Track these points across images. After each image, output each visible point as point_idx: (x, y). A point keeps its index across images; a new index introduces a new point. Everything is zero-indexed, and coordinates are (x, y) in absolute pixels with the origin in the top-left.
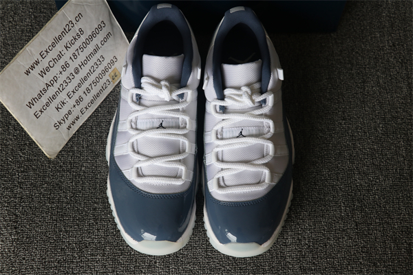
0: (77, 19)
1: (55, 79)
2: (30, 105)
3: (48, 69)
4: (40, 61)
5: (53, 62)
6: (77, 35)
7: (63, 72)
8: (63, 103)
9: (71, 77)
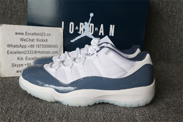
0: (48, 35)
1: (25, 47)
2: (9, 46)
3: (25, 40)
4: (24, 34)
5: (29, 40)
6: (44, 40)
7: (30, 47)
8: (22, 59)
9: (32, 52)
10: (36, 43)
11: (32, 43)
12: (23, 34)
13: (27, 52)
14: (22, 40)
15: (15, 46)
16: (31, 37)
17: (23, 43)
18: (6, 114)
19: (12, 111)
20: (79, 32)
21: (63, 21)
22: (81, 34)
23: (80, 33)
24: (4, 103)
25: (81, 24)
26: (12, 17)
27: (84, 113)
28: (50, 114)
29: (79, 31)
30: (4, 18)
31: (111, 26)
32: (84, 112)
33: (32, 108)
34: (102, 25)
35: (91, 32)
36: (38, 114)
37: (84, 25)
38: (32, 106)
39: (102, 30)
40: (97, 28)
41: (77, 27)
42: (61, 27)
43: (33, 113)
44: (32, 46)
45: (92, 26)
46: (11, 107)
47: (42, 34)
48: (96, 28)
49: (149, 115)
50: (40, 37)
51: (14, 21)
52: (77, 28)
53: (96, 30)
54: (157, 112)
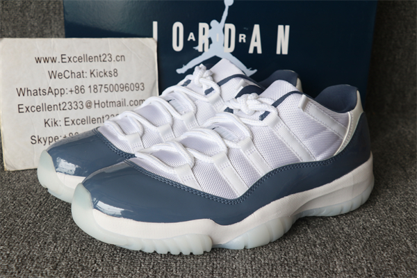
0: (118, 58)
1: (61, 92)
2: (21, 92)
3: (60, 76)
4: (57, 61)
5: (70, 74)
6: (110, 72)
7: (74, 93)
8: (55, 123)
9: (79, 105)
10: (88, 81)
11: (79, 82)
12: (54, 60)
13: (68, 106)
14: (52, 75)
15: (36, 93)
16: (76, 67)
17: (56, 84)
18: (19, 272)
19: (34, 266)
20: (196, 48)
21: (155, 20)
22: (203, 51)
23: (199, 48)
24: (13, 245)
25: (202, 25)
26: (27, 7)
27: (206, 266)
28: (123, 270)
29: (196, 43)
30: (7, 10)
31: (280, 28)
32: (205, 264)
33: (82, 254)
34: (257, 28)
35: (229, 46)
36: (95, 271)
37: (210, 28)
38: (80, 250)
39: (256, 41)
40: (245, 36)
41: (192, 34)
42: (151, 36)
43: (82, 270)
44: (79, 90)
45: (230, 30)
46: (31, 254)
47: (103, 58)
48: (241, 35)
49: (368, 271)
50: (98, 66)
51: (32, 18)
52: (191, 37)
53: (240, 41)
54: (389, 261)
